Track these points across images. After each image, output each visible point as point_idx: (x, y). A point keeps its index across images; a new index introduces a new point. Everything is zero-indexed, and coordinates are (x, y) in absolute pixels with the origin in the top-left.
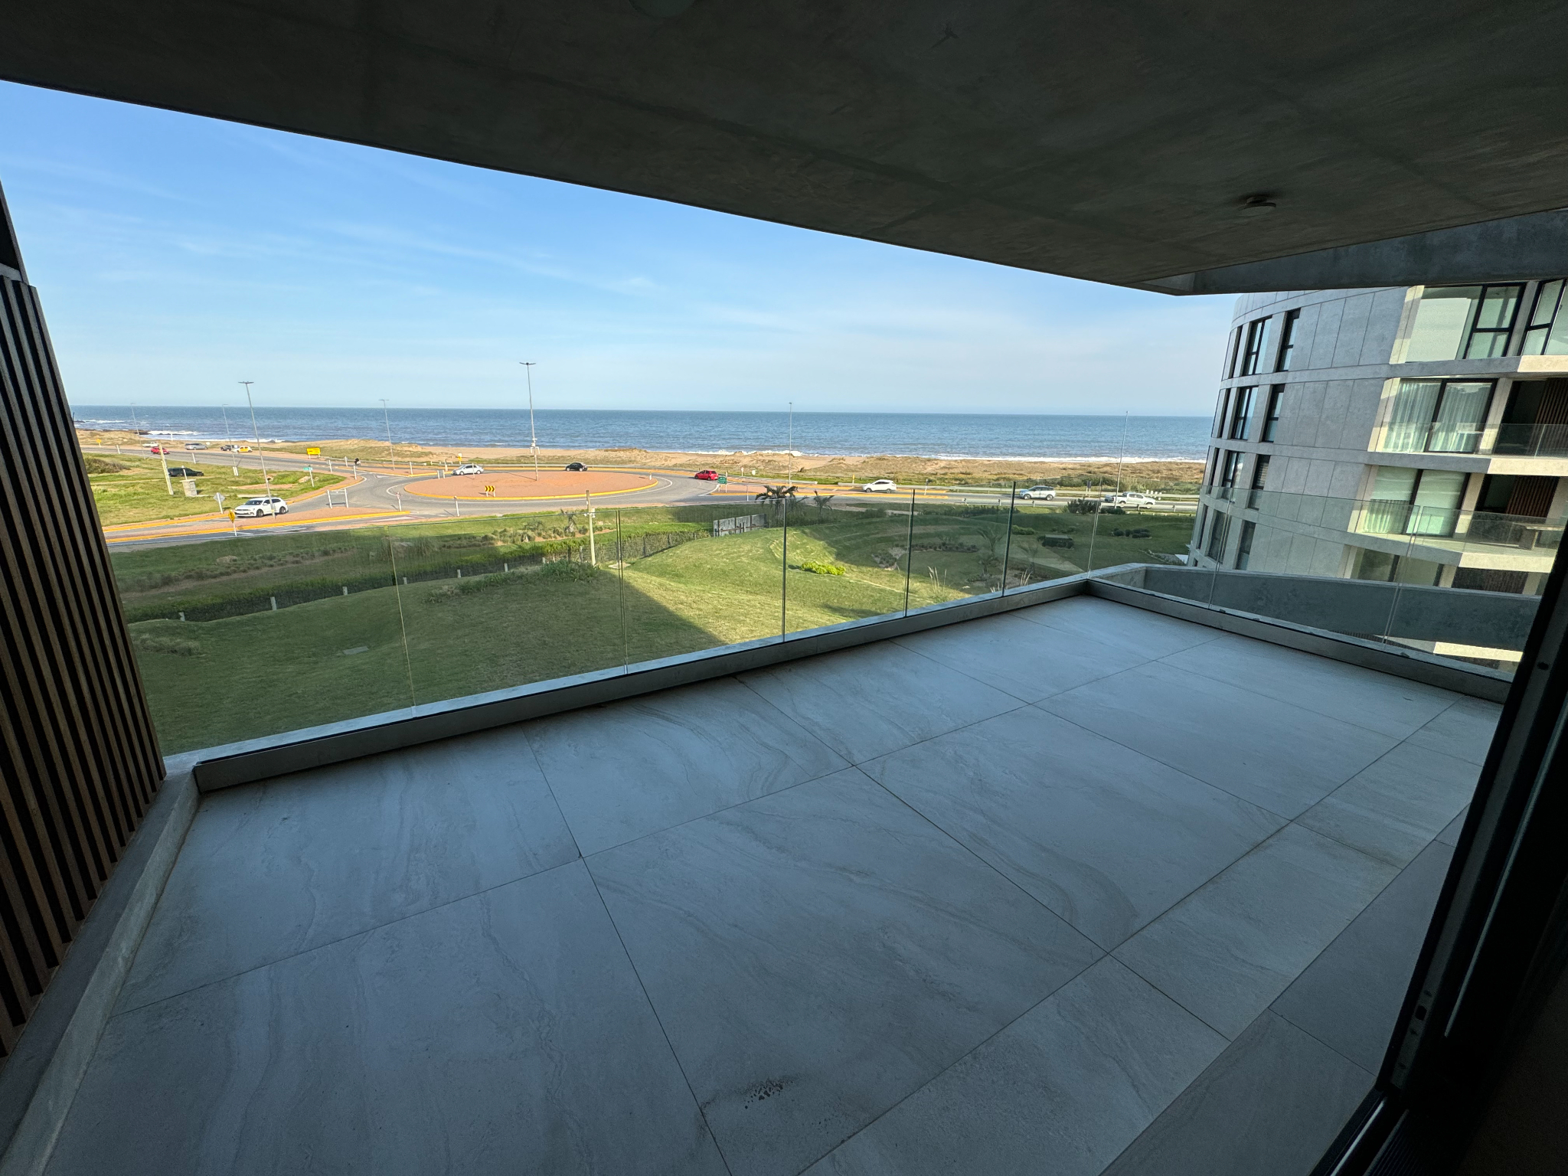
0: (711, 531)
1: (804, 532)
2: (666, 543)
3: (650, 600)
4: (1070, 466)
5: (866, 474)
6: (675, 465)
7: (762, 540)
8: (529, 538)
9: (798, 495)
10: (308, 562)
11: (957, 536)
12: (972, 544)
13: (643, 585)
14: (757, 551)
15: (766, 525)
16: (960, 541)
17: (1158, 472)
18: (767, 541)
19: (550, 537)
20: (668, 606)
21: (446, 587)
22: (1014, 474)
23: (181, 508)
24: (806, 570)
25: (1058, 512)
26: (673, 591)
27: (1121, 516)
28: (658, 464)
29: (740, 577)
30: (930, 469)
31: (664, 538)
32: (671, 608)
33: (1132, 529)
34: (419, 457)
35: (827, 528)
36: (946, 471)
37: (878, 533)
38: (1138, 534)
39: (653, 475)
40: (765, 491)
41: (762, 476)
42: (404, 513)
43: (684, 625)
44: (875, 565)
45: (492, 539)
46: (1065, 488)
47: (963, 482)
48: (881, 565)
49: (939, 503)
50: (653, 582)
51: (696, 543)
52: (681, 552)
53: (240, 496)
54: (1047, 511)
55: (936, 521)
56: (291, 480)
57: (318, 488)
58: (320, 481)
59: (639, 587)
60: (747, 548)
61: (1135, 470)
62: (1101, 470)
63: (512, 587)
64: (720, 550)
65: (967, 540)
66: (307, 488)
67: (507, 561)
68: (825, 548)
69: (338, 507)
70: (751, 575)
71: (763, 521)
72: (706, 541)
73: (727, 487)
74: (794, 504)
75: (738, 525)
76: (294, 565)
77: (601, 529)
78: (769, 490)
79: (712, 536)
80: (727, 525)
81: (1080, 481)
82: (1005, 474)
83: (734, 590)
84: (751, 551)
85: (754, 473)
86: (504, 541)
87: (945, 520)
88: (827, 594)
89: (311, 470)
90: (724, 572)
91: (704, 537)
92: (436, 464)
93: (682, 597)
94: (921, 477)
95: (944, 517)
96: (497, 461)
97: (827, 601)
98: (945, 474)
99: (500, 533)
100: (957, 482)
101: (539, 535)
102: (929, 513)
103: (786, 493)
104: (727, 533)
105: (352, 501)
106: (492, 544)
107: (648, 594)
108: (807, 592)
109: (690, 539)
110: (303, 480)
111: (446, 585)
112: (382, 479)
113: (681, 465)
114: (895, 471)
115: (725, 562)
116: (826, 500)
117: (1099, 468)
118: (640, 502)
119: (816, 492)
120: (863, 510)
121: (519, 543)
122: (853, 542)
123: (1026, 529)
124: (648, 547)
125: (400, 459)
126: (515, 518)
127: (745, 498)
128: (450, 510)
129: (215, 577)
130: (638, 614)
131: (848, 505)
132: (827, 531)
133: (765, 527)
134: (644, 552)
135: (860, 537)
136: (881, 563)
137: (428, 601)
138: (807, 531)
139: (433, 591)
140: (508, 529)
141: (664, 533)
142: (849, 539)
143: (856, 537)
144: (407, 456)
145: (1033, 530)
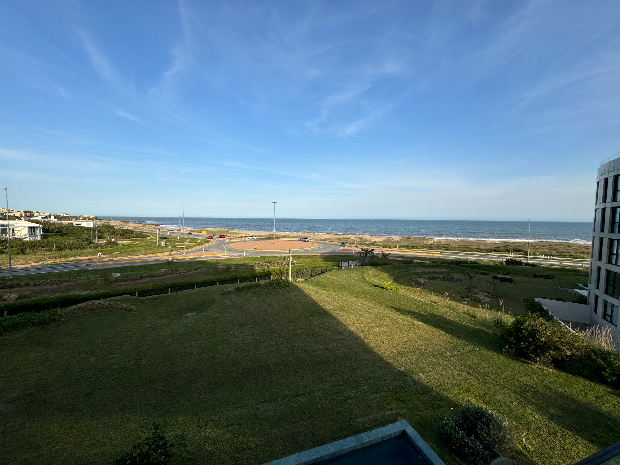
0: (338, 266)
1: (379, 269)
2: (320, 271)
3: (312, 300)
4: (498, 243)
5: (402, 244)
6: (325, 239)
7: (360, 272)
8: (268, 266)
9: (375, 252)
10: (189, 273)
11: (451, 274)
12: (459, 278)
13: (310, 291)
14: (359, 277)
15: (361, 265)
16: (452, 276)
17: (545, 246)
18: (362, 272)
19: (276, 266)
20: (319, 303)
21: (230, 288)
22: (471, 245)
23: (159, 250)
24: (381, 287)
25: (497, 264)
26: (322, 296)
27: (535, 267)
28: (318, 238)
29: (351, 289)
30: (430, 242)
31: (319, 269)
32: (321, 304)
33: (543, 274)
34: (236, 234)
35: (389, 268)
36: (438, 243)
37: (411, 271)
38: (547, 277)
39: (316, 243)
40: (360, 250)
41: (359, 244)
42: (226, 254)
43: (327, 314)
44: (412, 286)
45: (254, 266)
46: (497, 252)
47: (447, 249)
48: (415, 286)
49: (438, 257)
50: (314, 291)
51: (332, 272)
52: (326, 276)
53: (177, 247)
54: (492, 264)
55: (439, 266)
56: (194, 241)
57: (202, 244)
58: (203, 242)
59: (308, 293)
60: (354, 275)
61: (532, 245)
62: (514, 244)
63: (256, 290)
64: (343, 276)
65: (456, 276)
66: (198, 245)
67: (257, 277)
68: (388, 277)
69: (206, 251)
70: (356, 288)
71: (360, 263)
72: (336, 271)
73: (345, 248)
74: (374, 256)
75: (350, 264)
76: (184, 274)
77: (295, 264)
78: (363, 250)
79: (339, 269)
80: (345, 265)
81: (504, 249)
82: (466, 245)
83: (349, 295)
84: (356, 277)
85: (355, 242)
86: (258, 267)
87: (444, 266)
88: (392, 301)
89: (200, 238)
90: (344, 286)
91: (335, 269)
92: (241, 237)
93: (326, 299)
94: (426, 245)
95: (443, 264)
96: (261, 236)
97: (393, 304)
98: (438, 245)
99: (258, 264)
100: (444, 248)
101: (272, 265)
102: (434, 262)
103: (370, 251)
104: (345, 268)
105: (211, 250)
106: (254, 268)
107: (311, 296)
108: (383, 299)
109: (330, 270)
110: (198, 242)
111: (231, 287)
112: (222, 242)
113: (327, 239)
114: (415, 243)
115: (344, 282)
116: (387, 255)
117: (512, 244)
118: (310, 253)
119: (382, 252)
120: (403, 259)
121: (264, 268)
122: (400, 274)
123: (485, 272)
124: (313, 273)
125: (230, 235)
126: (264, 258)
127: (352, 253)
128: (242, 254)
129: (157, 277)
130: (306, 306)
131: (396, 257)
132: (389, 269)
133: (361, 266)
134: (311, 275)
135: (404, 272)
136: (415, 285)
137: (222, 294)
138: (380, 268)
139: (225, 290)
140: (260, 262)
141: (319, 267)
142: (399, 273)
143: (402, 272)
144: (232, 234)
145: (488, 272)
